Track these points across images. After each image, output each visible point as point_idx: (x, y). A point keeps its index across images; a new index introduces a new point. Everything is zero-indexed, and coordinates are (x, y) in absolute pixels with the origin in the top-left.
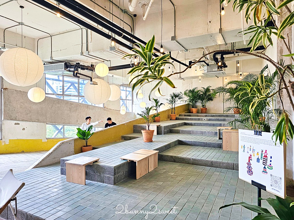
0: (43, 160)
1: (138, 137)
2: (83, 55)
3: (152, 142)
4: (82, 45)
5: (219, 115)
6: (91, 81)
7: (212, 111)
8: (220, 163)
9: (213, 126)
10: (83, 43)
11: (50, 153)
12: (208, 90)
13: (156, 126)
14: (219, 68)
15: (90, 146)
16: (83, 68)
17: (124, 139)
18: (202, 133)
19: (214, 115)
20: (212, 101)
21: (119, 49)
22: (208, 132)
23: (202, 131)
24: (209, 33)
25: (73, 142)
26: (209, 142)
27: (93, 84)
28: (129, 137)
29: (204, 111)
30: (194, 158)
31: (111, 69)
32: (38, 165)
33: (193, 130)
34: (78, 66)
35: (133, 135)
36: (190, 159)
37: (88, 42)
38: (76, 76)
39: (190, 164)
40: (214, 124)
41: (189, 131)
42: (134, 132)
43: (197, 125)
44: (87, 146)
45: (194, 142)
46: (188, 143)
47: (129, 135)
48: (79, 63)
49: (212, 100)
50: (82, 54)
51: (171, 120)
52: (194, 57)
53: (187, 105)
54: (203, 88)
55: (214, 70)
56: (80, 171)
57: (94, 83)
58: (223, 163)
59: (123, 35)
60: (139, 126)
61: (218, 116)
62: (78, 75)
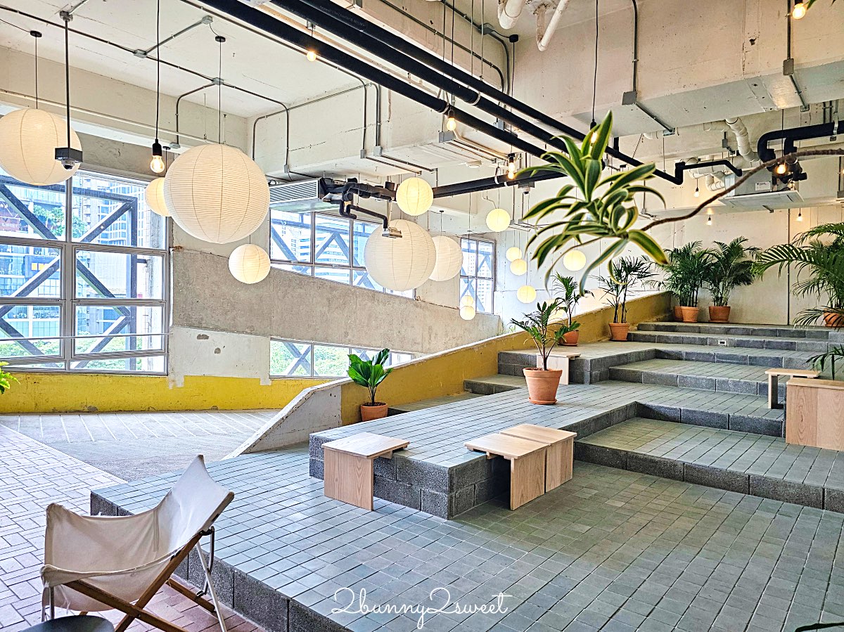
0: (266, 434)
1: (511, 389)
2: (367, 158)
3: (554, 404)
4: (365, 130)
5: (771, 330)
6: (385, 227)
7: (748, 318)
8: (776, 483)
9: (751, 364)
10: (367, 125)
11: (283, 418)
12: (735, 249)
13: (567, 360)
14: (779, 181)
15: (381, 404)
16: (366, 191)
17: (470, 390)
18: (714, 385)
19: (754, 330)
20: (749, 284)
21: (465, 136)
22: (736, 384)
23: (714, 378)
24: (747, 77)
25: (338, 392)
26: (737, 414)
27: (391, 235)
28: (485, 384)
29: (721, 315)
30: (688, 460)
31: (440, 192)
32: (254, 445)
33: (685, 376)
34: (353, 187)
35: (497, 381)
36: (673, 465)
37: (382, 120)
38: (347, 214)
39: (674, 478)
40: (756, 358)
41: (672, 376)
42: (499, 373)
43: (697, 360)
44: (373, 404)
45: (687, 411)
46: (668, 413)
47: (486, 380)
48: (355, 180)
49: (748, 282)
50: (364, 154)
51: (611, 340)
52: (692, 150)
53: (662, 295)
54: (720, 244)
55: (758, 188)
56: (361, 470)
57: (393, 233)
58: (787, 485)
59: (479, 99)
60: (517, 355)
61: (769, 333)
62: (352, 211)
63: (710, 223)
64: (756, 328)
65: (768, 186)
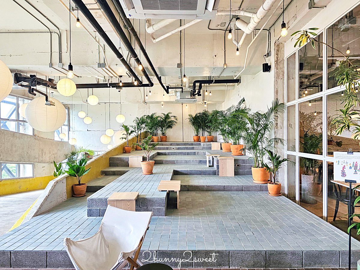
2: (53, 68)
4: (51, 54)
6: (47, 100)
7: (171, 140)
10: (52, 51)
11: (47, 196)
12: (167, 117)
14: (192, 95)
15: (83, 184)
17: (104, 174)
18: (186, 162)
19: (179, 144)
20: (171, 128)
21: (110, 67)
22: (193, 161)
23: (186, 160)
24: (214, 66)
25: (65, 181)
26: (204, 170)
28: (112, 171)
29: (164, 139)
38: (32, 93)
42: (110, 166)
43: (171, 155)
44: (79, 184)
45: (190, 171)
46: (184, 172)
47: (109, 169)
48: (35, 76)
49: (171, 127)
54: (164, 114)
55: (187, 97)
56: (129, 206)
59: (137, 58)
60: (118, 158)
63: (162, 107)
64: (180, 143)
65: (189, 97)
